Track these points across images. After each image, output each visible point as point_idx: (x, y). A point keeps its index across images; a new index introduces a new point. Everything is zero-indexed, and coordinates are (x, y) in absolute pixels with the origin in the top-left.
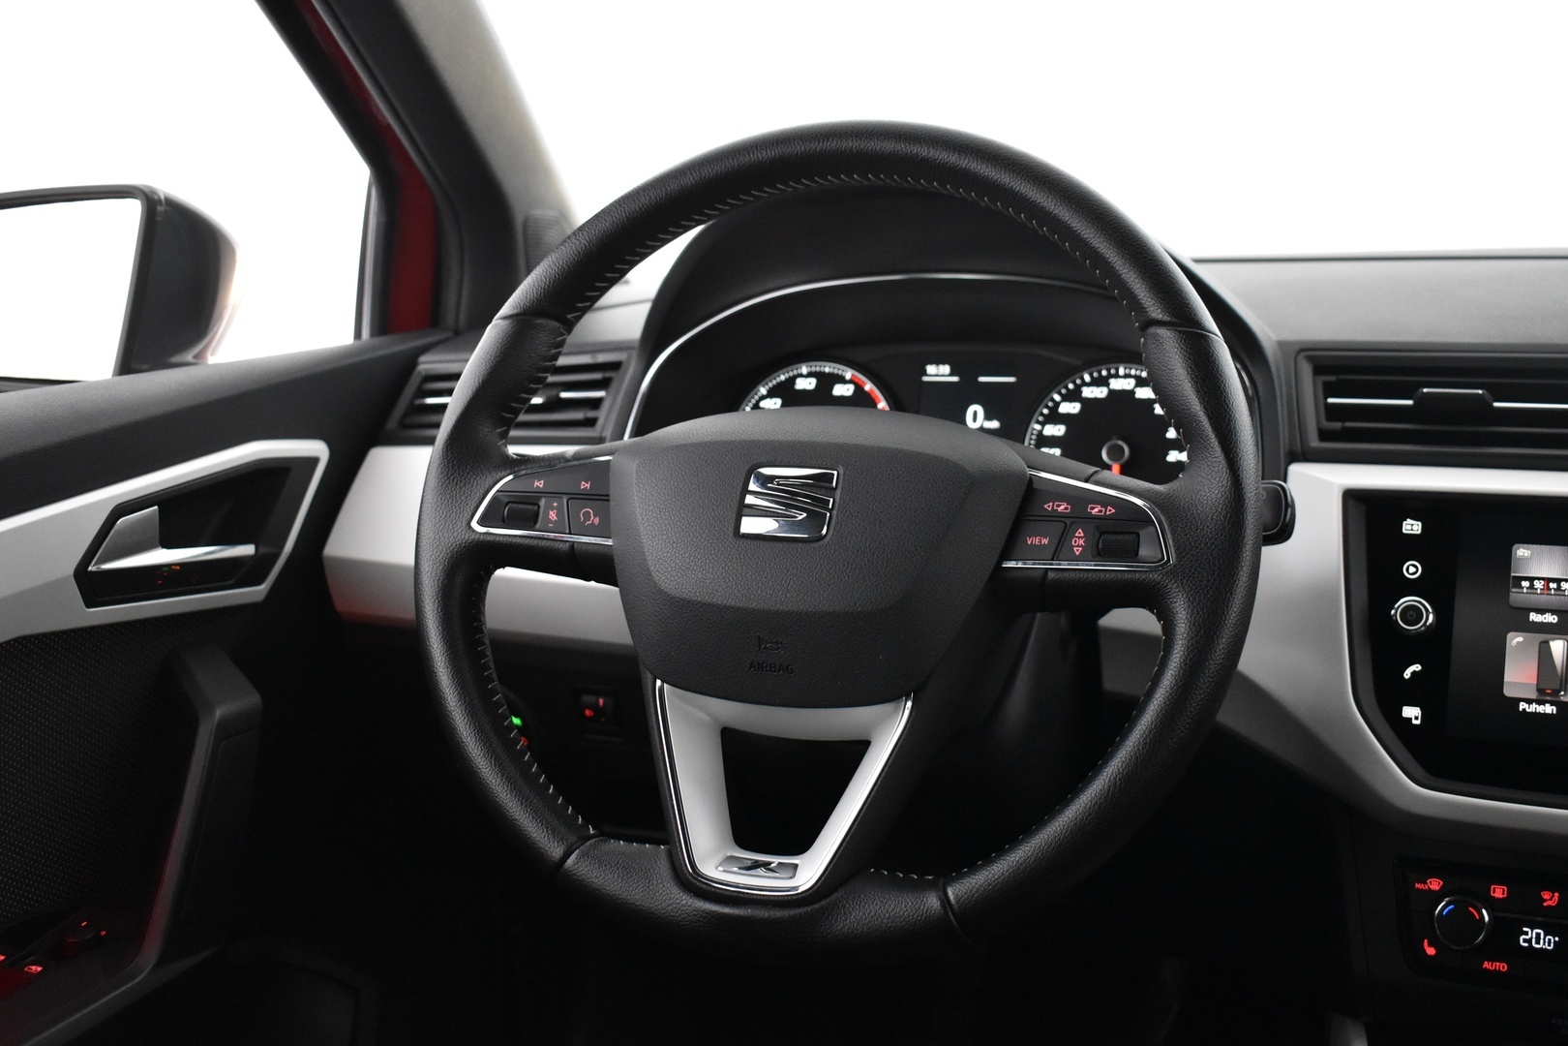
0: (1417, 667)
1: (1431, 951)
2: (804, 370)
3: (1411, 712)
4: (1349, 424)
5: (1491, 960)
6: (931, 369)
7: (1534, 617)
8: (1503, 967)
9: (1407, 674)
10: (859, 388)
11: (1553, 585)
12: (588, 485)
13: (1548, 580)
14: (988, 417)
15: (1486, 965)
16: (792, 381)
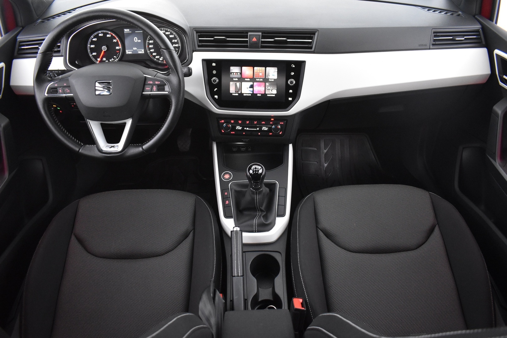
0: (216, 89)
1: (223, 131)
2: (100, 32)
3: (216, 97)
4: (203, 44)
5: (232, 132)
6: (125, 30)
7: (234, 79)
8: (234, 133)
9: (215, 90)
10: (112, 35)
11: (237, 74)
12: (66, 84)
13: (236, 73)
14: (138, 40)
15: (231, 133)
16: (98, 34)
